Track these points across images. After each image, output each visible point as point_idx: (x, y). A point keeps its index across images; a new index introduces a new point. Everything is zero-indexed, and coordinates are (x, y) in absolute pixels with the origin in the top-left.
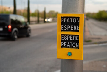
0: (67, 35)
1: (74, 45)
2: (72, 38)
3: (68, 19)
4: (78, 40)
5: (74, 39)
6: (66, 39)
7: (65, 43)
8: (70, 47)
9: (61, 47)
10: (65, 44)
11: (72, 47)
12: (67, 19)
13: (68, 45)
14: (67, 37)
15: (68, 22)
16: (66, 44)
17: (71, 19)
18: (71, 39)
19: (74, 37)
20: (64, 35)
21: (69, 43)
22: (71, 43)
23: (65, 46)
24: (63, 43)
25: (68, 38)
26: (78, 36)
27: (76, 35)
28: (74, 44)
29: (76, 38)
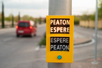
0: (56, 37)
1: (64, 48)
2: (62, 40)
3: (58, 20)
4: (68, 42)
5: (64, 41)
6: (55, 41)
7: (54, 45)
8: (60, 50)
9: (51, 50)
10: (54, 47)
11: (62, 50)
12: (56, 21)
13: (58, 48)
14: (56, 40)
15: (58, 24)
16: (56, 47)
17: (61, 20)
18: (60, 42)
19: (64, 39)
20: (54, 37)
21: (58, 46)
22: (61, 46)
23: (54, 49)
24: (52, 45)
25: (58, 40)
26: (68, 38)
27: (66, 38)
28: (64, 46)
29: (66, 40)
